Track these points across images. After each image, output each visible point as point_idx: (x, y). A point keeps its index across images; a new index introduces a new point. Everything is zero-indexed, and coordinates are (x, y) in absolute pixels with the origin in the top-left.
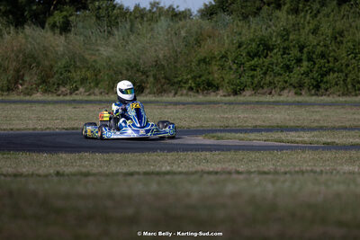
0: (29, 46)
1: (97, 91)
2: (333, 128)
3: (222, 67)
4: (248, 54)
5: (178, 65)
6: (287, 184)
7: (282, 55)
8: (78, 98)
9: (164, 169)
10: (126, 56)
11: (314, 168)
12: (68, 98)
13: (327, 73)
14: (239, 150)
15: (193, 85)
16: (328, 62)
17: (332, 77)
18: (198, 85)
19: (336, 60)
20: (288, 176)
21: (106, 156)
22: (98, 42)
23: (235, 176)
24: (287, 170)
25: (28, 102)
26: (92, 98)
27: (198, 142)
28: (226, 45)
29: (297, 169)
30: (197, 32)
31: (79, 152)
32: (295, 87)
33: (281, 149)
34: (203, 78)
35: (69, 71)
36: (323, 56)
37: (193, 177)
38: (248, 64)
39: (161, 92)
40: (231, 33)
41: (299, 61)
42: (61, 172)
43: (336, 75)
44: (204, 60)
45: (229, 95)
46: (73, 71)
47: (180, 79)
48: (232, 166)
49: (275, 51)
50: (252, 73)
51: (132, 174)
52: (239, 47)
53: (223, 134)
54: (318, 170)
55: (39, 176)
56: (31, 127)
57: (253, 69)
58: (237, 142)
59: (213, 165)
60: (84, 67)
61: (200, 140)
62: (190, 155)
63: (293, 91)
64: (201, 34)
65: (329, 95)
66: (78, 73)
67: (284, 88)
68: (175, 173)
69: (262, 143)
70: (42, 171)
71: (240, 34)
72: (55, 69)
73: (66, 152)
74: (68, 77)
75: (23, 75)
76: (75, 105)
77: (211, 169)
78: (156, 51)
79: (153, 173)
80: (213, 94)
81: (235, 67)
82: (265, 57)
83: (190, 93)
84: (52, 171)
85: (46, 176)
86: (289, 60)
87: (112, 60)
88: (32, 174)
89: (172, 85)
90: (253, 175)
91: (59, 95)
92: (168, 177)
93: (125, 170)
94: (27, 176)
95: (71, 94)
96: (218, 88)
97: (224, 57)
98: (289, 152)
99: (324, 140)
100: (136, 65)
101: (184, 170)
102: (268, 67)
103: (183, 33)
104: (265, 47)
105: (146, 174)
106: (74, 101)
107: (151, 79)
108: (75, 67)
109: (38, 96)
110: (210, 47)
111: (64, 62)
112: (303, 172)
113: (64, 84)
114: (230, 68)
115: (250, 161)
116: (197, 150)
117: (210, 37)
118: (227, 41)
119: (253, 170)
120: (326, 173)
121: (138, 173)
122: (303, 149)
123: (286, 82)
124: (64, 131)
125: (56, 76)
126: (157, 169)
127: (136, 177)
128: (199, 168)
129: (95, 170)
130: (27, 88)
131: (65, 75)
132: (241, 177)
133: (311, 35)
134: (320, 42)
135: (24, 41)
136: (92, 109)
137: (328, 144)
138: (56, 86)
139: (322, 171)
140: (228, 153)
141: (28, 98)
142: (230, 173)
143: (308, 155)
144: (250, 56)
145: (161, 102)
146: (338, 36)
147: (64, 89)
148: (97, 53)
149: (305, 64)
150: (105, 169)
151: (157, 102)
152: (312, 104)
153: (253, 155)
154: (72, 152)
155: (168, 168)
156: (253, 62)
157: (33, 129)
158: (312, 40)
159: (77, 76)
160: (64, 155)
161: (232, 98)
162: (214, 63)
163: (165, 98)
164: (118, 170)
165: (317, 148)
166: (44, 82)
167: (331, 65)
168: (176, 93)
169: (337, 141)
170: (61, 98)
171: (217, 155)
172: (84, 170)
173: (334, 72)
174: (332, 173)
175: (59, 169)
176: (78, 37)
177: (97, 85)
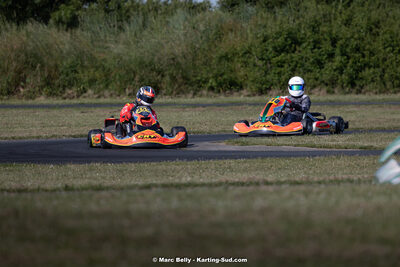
0: (31, 43)
1: (107, 93)
2: (371, 130)
3: (246, 64)
4: (275, 48)
5: (197, 63)
6: (322, 196)
7: (312, 49)
8: (86, 101)
9: (184, 180)
10: (138, 54)
11: (351, 177)
12: (75, 101)
13: (362, 69)
14: (267, 156)
15: (214, 84)
16: (364, 56)
17: (367, 72)
18: (220, 85)
19: (372, 53)
20: (323, 186)
21: (119, 166)
22: (108, 38)
23: (263, 188)
24: (321, 179)
25: (30, 107)
26: (102, 100)
27: (221, 149)
28: (250, 40)
29: (332, 177)
30: (217, 26)
31: (89, 162)
32: (327, 85)
33: (313, 155)
34: (225, 77)
35: (76, 72)
36: (357, 49)
37: (216, 190)
38: (274, 60)
39: (178, 93)
40: (254, 25)
41: (331, 56)
42: (70, 185)
43: (372, 70)
44: (225, 57)
45: (254, 95)
46: (80, 71)
47: (199, 78)
48: (259, 176)
49: (304, 45)
50: (279, 69)
51: (148, 187)
52: (264, 41)
53: (248, 139)
54: (355, 178)
55: (46, 191)
56: (35, 134)
57: (281, 65)
58: (263, 148)
59: (239, 174)
60: (93, 67)
61: (223, 146)
62: (213, 163)
63: (325, 89)
64: (222, 27)
65: (364, 93)
66: (86, 73)
67: (314, 87)
68: (196, 185)
69: (292, 148)
70: (49, 185)
71: (265, 27)
72: (61, 70)
73: (75, 162)
74: (75, 78)
75: (25, 76)
76: (83, 109)
77: (237, 180)
78: (172, 47)
79: (172, 185)
80: (235, 94)
81: (260, 63)
82: (293, 52)
83: (211, 93)
84: (60, 185)
85: (54, 190)
86: (320, 55)
87: (124, 58)
88: (38, 189)
89: (191, 85)
90: (283, 186)
91: (65, 98)
92: (189, 191)
93: (141, 182)
94: (33, 191)
95: (78, 96)
96: (241, 88)
97: (248, 52)
98: (322, 158)
99: (360, 143)
100: (151, 64)
101: (206, 181)
102: (297, 62)
103: (202, 28)
104: (294, 41)
105: (164, 186)
106: (82, 105)
107: (167, 78)
108: (82, 66)
109: (42, 100)
110: (232, 41)
111: (69, 61)
112: (338, 182)
113: (71, 85)
114: (255, 65)
115: (280, 169)
116: (220, 158)
117: (232, 30)
118: (250, 35)
119: (283, 180)
120: (365, 182)
121: (156, 186)
122: (338, 155)
123: (317, 79)
124: (71, 138)
125: (62, 77)
126: (177, 181)
127: (154, 189)
128: (223, 178)
129: (107, 183)
130: (29, 91)
131: (72, 75)
132: (271, 188)
133: (343, 26)
134: (354, 33)
135: (25, 38)
136: (102, 114)
137: (365, 148)
138: (61, 89)
139: (359, 179)
140: (255, 160)
141: (30, 102)
142: (257, 184)
143: (343, 161)
144: (276, 51)
145: (179, 104)
146: (373, 28)
147: (70, 92)
148: (106, 51)
149: (338, 58)
150: (118, 182)
151: (175, 104)
152: (346, 104)
153: (283, 162)
154: (81, 162)
155: (189, 179)
156: (279, 58)
157: (38, 137)
158: (345, 32)
159: (84, 76)
160: (72, 166)
161: (257, 98)
162: (236, 59)
163: (183, 100)
164: (132, 182)
165: (352, 154)
166: (48, 84)
167: (366, 59)
168: (195, 94)
169: (375, 145)
170: (67, 101)
171: (243, 163)
172: (95, 183)
173: (370, 67)
174: (371, 181)
175: (67, 182)
176: (85, 33)
177: (107, 86)
